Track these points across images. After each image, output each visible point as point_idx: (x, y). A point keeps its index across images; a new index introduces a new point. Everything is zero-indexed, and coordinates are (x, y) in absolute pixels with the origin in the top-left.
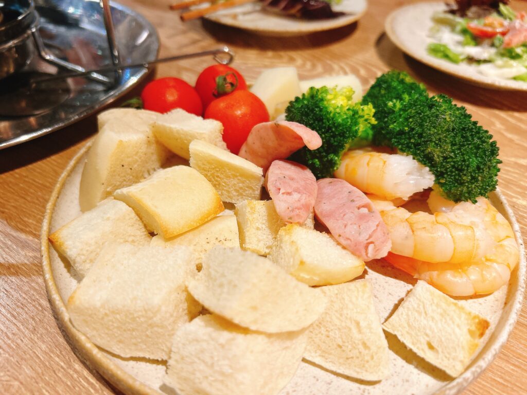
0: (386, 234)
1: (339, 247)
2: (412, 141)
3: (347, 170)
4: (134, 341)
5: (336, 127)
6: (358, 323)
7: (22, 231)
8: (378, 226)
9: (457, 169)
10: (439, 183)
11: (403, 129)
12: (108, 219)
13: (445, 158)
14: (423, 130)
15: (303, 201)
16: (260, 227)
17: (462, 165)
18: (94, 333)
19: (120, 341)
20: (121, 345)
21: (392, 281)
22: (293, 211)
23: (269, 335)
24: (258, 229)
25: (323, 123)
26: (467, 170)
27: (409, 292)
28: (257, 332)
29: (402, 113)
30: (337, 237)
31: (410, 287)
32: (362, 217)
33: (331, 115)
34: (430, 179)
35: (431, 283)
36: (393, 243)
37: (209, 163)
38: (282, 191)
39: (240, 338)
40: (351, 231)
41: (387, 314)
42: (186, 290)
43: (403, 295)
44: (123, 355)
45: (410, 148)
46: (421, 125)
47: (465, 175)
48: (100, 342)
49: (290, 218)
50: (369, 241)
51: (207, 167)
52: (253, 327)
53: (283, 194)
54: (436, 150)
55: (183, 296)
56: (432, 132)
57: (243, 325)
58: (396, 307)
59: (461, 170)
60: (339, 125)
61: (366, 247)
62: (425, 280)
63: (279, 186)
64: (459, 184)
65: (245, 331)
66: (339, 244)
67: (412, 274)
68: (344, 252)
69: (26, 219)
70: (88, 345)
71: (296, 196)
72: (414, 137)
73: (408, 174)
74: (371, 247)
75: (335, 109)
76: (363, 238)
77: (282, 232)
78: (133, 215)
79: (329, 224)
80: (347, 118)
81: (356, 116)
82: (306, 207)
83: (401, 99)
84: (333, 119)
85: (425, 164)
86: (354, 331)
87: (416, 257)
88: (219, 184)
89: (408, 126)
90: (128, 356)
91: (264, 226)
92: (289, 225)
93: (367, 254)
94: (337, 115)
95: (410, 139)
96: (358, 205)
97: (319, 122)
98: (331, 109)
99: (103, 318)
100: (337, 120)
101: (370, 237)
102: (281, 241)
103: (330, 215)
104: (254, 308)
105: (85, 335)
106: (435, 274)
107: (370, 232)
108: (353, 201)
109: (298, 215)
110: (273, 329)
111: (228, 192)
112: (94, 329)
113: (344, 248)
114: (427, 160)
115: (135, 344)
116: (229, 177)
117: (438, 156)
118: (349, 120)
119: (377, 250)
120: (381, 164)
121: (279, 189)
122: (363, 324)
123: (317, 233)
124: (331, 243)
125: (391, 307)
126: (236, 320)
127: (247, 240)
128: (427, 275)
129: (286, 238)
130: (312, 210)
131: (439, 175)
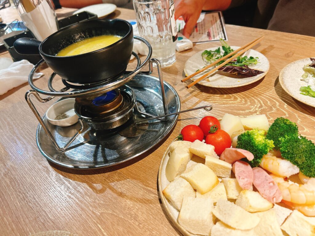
0: (280, 193)
1: (263, 198)
2: (289, 156)
3: (264, 164)
4: (198, 229)
5: (259, 150)
6: (271, 227)
7: (148, 186)
8: (277, 190)
9: (308, 166)
10: (301, 171)
11: (285, 151)
12: (182, 187)
13: (303, 163)
14: (293, 152)
15: (249, 181)
16: (233, 189)
17: (310, 165)
18: (186, 226)
19: (193, 229)
20: (194, 230)
21: (284, 209)
22: (245, 185)
23: (242, 230)
24: (232, 190)
25: (254, 148)
26: (313, 167)
27: (291, 214)
28: (238, 229)
29: (284, 144)
30: (262, 195)
31: (291, 211)
32: (271, 187)
33: (257, 145)
34: (298, 170)
35: (299, 211)
36: (283, 197)
37: (212, 164)
38: (241, 178)
39: (233, 231)
40: (267, 192)
41: (282, 222)
42: (212, 213)
43: (289, 215)
44: (194, 233)
45: (289, 159)
46: (293, 150)
47: (312, 169)
48: (188, 229)
49: (245, 188)
50: (274, 196)
51: (211, 165)
52: (237, 228)
53: (241, 179)
54: (299, 160)
55: (211, 215)
56: (297, 153)
57: (234, 227)
58: (286, 219)
59: (310, 167)
60: (260, 150)
61: (273, 198)
62: (297, 209)
63: (240, 176)
64: (310, 172)
65: (234, 229)
66: (262, 197)
67: (292, 207)
68: (265, 200)
69: (148, 182)
70: (185, 230)
71: (246, 179)
72: (290, 154)
73: (289, 168)
74: (275, 199)
75: (258, 143)
76: (272, 195)
77: (242, 192)
78: (189, 185)
79: (258, 189)
80: (263, 147)
81: (267, 146)
82: (250, 183)
83: (284, 137)
84: (257, 146)
85: (295, 165)
86: (270, 229)
87: (292, 202)
88: (216, 170)
89: (287, 150)
90: (196, 234)
91: (235, 189)
92: (244, 190)
93: (273, 201)
94: (259, 145)
95: (288, 155)
96: (269, 182)
97: (252, 147)
98: (256, 143)
99: (189, 222)
100: (259, 147)
101: (274, 195)
102: (242, 196)
103: (259, 186)
104: (237, 222)
105: (183, 227)
106: (300, 208)
107: (274, 193)
108: (267, 180)
109: (247, 187)
110: (243, 228)
111: (219, 173)
112: (186, 225)
113: (265, 198)
114: (295, 163)
115: (198, 230)
116: (219, 168)
117: (300, 162)
118: (264, 147)
119: (277, 200)
120: (277, 164)
121: (240, 177)
122: (273, 227)
123: (254, 192)
124: (260, 196)
125: (284, 219)
126: (232, 226)
127: (229, 194)
128: (297, 208)
129: (244, 196)
130: (252, 184)
131: (301, 169)
